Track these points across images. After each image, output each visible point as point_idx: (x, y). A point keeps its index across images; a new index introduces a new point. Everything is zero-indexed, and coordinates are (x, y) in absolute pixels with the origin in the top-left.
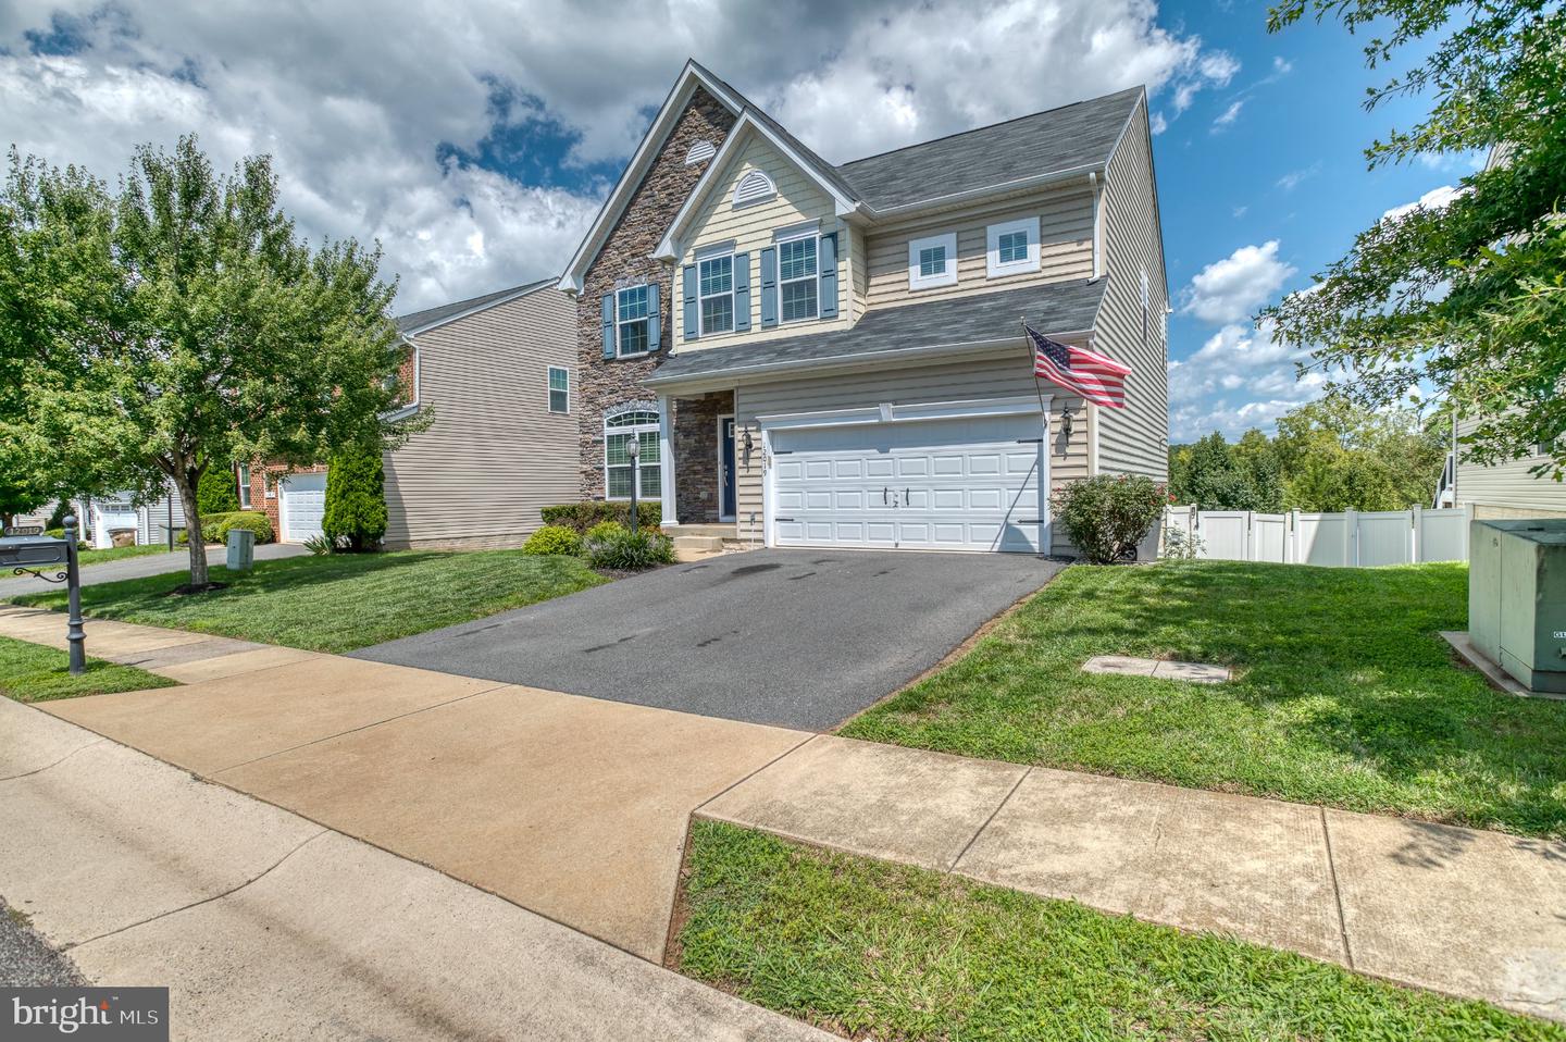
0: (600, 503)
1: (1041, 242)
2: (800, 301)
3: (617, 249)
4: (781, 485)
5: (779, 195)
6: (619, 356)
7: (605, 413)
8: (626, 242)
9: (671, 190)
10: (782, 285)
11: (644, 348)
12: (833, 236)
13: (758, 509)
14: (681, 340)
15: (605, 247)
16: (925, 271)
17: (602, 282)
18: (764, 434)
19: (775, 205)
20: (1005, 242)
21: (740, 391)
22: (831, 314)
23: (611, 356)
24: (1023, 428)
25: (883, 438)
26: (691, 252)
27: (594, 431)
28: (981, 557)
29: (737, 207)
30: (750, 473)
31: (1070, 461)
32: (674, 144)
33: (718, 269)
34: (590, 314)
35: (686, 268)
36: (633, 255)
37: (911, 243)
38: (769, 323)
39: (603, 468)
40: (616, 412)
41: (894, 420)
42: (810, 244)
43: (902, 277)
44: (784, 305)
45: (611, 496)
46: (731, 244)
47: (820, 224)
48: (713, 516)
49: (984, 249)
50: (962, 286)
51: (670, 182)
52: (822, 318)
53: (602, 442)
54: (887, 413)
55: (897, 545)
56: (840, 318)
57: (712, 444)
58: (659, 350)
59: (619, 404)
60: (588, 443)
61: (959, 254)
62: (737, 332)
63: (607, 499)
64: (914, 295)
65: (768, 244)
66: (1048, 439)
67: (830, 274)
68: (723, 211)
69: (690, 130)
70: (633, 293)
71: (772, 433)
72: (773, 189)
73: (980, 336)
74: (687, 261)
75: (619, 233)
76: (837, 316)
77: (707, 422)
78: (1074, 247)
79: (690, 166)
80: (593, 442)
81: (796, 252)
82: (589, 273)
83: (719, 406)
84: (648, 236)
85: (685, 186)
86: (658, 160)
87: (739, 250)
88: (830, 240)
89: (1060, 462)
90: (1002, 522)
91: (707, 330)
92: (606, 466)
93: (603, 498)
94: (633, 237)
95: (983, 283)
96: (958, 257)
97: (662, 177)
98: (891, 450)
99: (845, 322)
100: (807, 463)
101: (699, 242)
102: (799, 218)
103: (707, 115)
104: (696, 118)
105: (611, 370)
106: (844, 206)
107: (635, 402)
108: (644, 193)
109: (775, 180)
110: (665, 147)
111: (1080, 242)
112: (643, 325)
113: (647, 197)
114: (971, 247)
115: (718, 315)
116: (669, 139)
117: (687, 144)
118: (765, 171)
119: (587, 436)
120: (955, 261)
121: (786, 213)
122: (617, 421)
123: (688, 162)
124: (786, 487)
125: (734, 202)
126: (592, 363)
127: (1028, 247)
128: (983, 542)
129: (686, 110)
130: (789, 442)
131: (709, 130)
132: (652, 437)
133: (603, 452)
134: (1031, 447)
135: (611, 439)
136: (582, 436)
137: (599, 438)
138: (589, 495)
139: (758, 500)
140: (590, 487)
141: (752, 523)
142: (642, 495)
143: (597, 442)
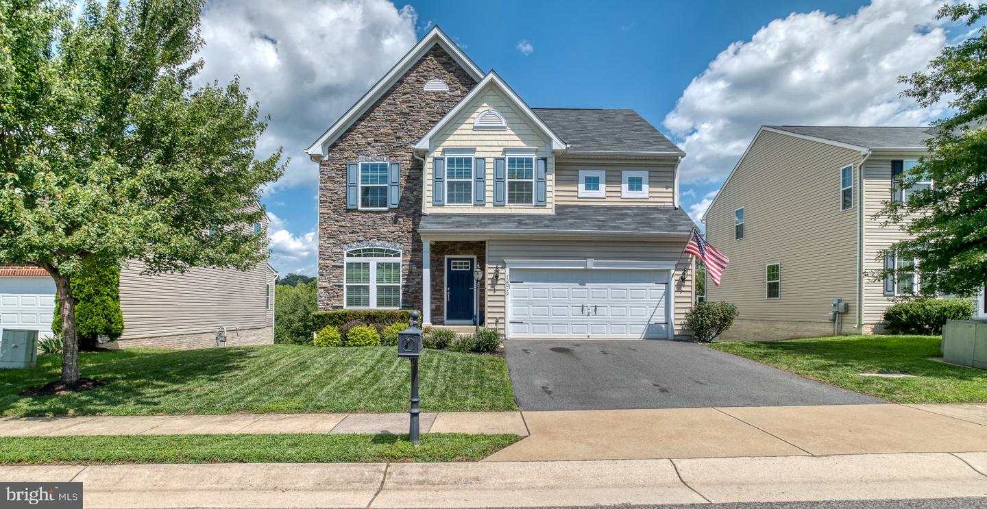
0: (340, 311)
1: (649, 184)
2: (520, 192)
3: (362, 134)
4: (515, 301)
5: (508, 128)
6: (360, 208)
7: (346, 246)
8: (369, 131)
9: (411, 104)
10: (509, 182)
11: (385, 204)
12: (545, 159)
13: (502, 315)
14: (430, 205)
15: (350, 130)
16: (588, 188)
17: (346, 154)
18: (507, 270)
19: (505, 133)
20: (631, 180)
21: (491, 243)
22: (542, 203)
23: (355, 207)
24: (660, 277)
25: (583, 277)
26: (440, 149)
27: (334, 258)
28: (634, 342)
29: (476, 128)
30: (495, 294)
31: (683, 294)
32: (415, 75)
33: (461, 163)
34: (333, 175)
35: (435, 159)
36: (376, 141)
37: (580, 171)
38: (498, 203)
39: (342, 286)
40: (355, 246)
41: (594, 268)
42: (529, 161)
43: (575, 189)
44: (509, 194)
45: (348, 305)
46: (473, 150)
47: (536, 151)
48: (440, 320)
49: (620, 182)
50: (607, 199)
51: (411, 99)
52: (536, 206)
53: (342, 267)
54: (590, 264)
55: (589, 336)
56: (547, 207)
57: (440, 274)
58: (399, 208)
59: (360, 241)
60: (327, 267)
61: (607, 182)
62: (475, 205)
63: (345, 307)
64: (580, 200)
65: (499, 155)
66: (673, 283)
67: (542, 180)
68: (466, 127)
69: (429, 69)
70: (374, 167)
71: (510, 269)
72: (504, 124)
73: (645, 229)
74: (437, 154)
75: (363, 123)
76: (546, 206)
77: (436, 259)
78: (664, 190)
79: (427, 93)
80: (333, 266)
81: (519, 164)
82: (334, 146)
83: (447, 250)
84: (390, 131)
85: (423, 104)
86: (401, 82)
87: (477, 155)
88: (543, 161)
89: (678, 294)
90: (646, 323)
91: (451, 200)
92: (345, 284)
93: (342, 307)
94: (377, 128)
95: (619, 199)
96: (606, 184)
97: (404, 94)
98: (587, 284)
99: (549, 210)
100: (530, 289)
101: (446, 144)
102: (521, 144)
103: (443, 64)
104: (433, 62)
105: (352, 217)
106: (558, 145)
107: (375, 241)
108: (387, 101)
109: (505, 118)
110: (407, 75)
111: (667, 188)
112: (384, 190)
113: (390, 104)
114: (614, 180)
115: (460, 192)
116: (411, 70)
117: (426, 78)
118: (498, 111)
119: (327, 262)
120: (604, 185)
121: (511, 139)
122: (357, 253)
123: (425, 89)
124: (517, 303)
125: (475, 125)
126: (335, 211)
127: (643, 185)
128: (637, 334)
129: (426, 56)
130: (520, 276)
131: (444, 74)
132: (388, 266)
133: (342, 274)
134: (663, 286)
135: (350, 265)
136: (323, 262)
137: (338, 264)
138: (328, 304)
139: (502, 310)
140: (329, 299)
141: (496, 325)
142: (378, 305)
143: (337, 267)
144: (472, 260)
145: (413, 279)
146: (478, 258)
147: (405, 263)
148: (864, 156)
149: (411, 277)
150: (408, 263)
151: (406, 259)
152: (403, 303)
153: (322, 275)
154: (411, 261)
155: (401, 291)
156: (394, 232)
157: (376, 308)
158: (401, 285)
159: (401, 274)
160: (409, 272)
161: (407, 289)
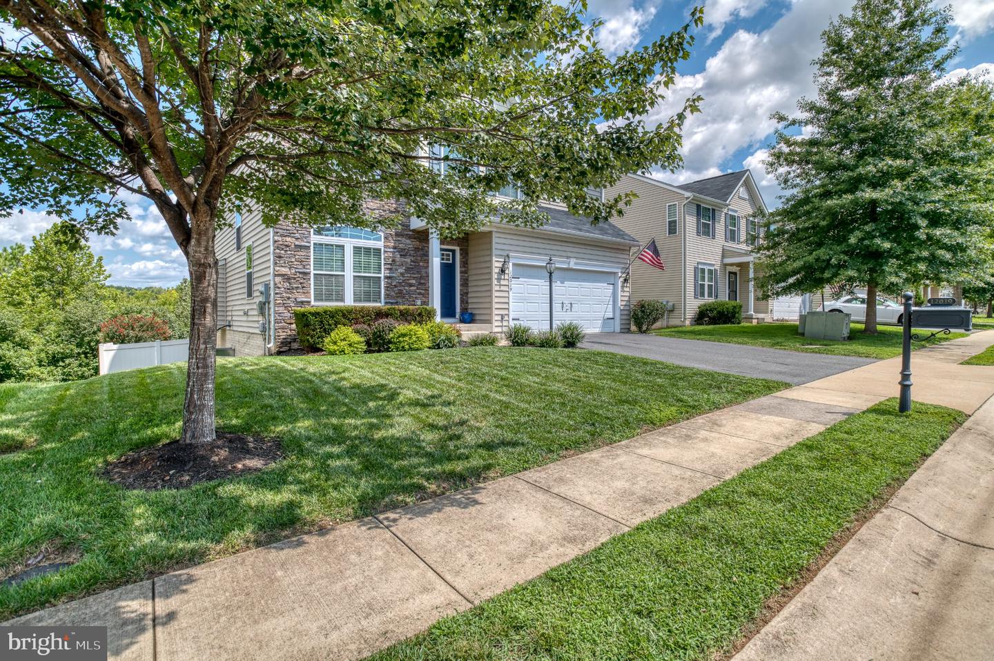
13: (507, 312)
18: (510, 265)
21: (497, 235)
24: (609, 279)
27: (297, 235)
30: (501, 289)
31: (625, 294)
39: (308, 274)
41: (574, 267)
45: (316, 300)
53: (308, 248)
54: (572, 263)
57: (425, 265)
60: (287, 246)
63: (313, 303)
66: (620, 284)
71: (513, 264)
73: (607, 235)
80: (296, 246)
89: (622, 294)
90: (602, 319)
92: (313, 272)
93: (309, 302)
98: (565, 283)
100: (525, 285)
119: (288, 239)
122: (328, 231)
128: (596, 328)
130: (517, 272)
132: (368, 250)
133: (308, 257)
134: (611, 287)
135: (318, 246)
136: (280, 239)
137: (303, 244)
138: (289, 298)
139: (506, 306)
140: (290, 290)
141: (502, 322)
142: (355, 301)
143: (301, 247)
144: (453, 252)
145: (397, 270)
146: (461, 250)
147: (389, 250)
148: (687, 198)
149: (394, 267)
150: (392, 250)
151: (389, 244)
152: (385, 298)
153: (280, 257)
154: (395, 248)
155: (383, 283)
156: (374, 209)
157: (353, 304)
158: (382, 275)
159: (383, 262)
160: (393, 261)
161: (390, 281)
